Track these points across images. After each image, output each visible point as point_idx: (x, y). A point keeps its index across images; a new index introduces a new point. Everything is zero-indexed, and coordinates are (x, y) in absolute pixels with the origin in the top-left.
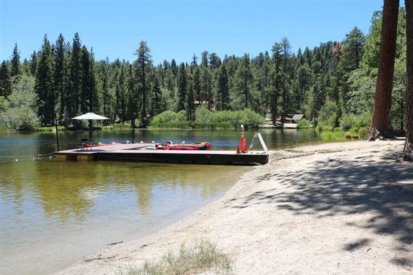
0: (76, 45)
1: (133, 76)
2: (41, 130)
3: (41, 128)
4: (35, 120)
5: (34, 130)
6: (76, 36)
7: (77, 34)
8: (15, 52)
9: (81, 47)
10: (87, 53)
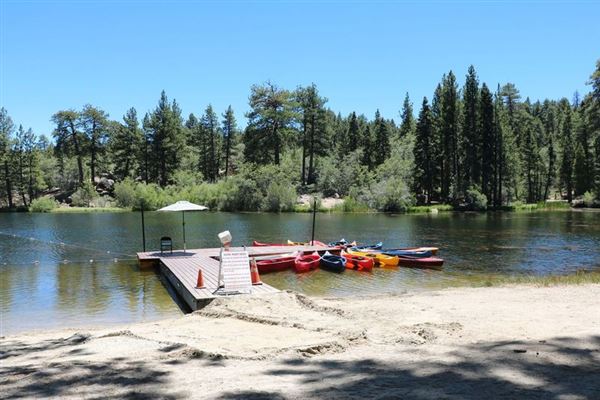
0: (471, 84)
1: (587, 120)
2: (414, 211)
3: (414, 208)
4: (405, 196)
5: (403, 211)
6: (471, 71)
7: (472, 67)
8: (406, 105)
9: (480, 87)
10: (488, 93)
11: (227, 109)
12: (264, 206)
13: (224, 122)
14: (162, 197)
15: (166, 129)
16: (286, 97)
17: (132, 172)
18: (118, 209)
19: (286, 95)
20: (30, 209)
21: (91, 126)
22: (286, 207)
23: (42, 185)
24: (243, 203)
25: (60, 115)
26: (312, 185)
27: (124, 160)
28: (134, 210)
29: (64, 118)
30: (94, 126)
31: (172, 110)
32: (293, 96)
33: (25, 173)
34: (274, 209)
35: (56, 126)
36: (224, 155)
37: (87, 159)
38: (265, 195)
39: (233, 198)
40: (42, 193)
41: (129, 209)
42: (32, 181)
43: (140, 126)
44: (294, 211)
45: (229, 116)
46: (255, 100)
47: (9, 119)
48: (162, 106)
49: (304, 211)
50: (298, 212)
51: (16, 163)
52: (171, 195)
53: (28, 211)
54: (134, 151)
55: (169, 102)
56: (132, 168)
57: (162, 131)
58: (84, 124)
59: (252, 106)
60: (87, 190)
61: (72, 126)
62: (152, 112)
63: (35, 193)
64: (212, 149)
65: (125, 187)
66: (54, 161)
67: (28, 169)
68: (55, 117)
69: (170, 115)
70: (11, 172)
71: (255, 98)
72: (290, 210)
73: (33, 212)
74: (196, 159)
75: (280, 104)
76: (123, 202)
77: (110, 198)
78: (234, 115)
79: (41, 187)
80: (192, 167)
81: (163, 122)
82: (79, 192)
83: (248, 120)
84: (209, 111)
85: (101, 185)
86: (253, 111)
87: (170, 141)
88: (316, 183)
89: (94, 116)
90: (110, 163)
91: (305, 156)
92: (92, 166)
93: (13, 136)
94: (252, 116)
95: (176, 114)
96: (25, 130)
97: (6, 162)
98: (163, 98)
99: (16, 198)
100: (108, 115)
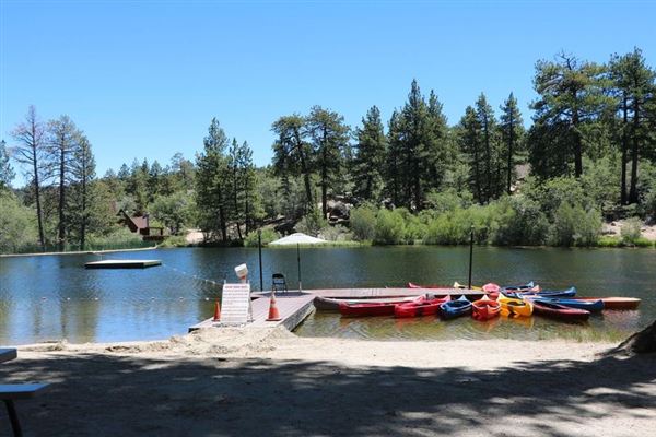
11: (507, 99)
12: (550, 238)
13: (503, 118)
14: (413, 227)
15: (419, 132)
16: (591, 74)
17: (377, 193)
18: (353, 242)
19: (590, 71)
20: (245, 243)
21: (320, 134)
22: (584, 239)
23: (260, 213)
24: (521, 234)
25: (282, 122)
26: (633, 206)
27: (365, 178)
28: (375, 244)
29: (287, 126)
30: (325, 134)
31: (428, 105)
32: (602, 71)
33: (241, 198)
34: (566, 242)
35: (278, 137)
36: (505, 165)
37: (316, 177)
38: (552, 222)
39: (506, 226)
40: (262, 222)
41: (367, 243)
42: (249, 208)
43: (386, 131)
44: (595, 244)
45: (510, 107)
46: (542, 82)
47: (221, 132)
48: (413, 101)
49: (611, 246)
50: (601, 246)
51: (230, 185)
52: (426, 223)
53: (242, 245)
54: (377, 165)
55: (424, 95)
56: (376, 187)
57: (414, 135)
58: (313, 131)
59: (539, 92)
60: (315, 219)
61: (297, 135)
62: (399, 111)
63: (253, 223)
64: (487, 157)
65: (365, 213)
66: (277, 182)
67: (244, 193)
68: (276, 125)
69: (424, 112)
70: (224, 196)
71: (541, 80)
72: (590, 244)
73: (249, 246)
74: (464, 170)
75: (581, 86)
76: (361, 233)
77: (345, 228)
78: (517, 106)
79: (258, 215)
80: (459, 184)
81: (416, 123)
82: (304, 220)
83: (534, 112)
84: (481, 103)
85: (336, 212)
86: (540, 98)
87: (425, 150)
88: (638, 202)
89: (324, 120)
90: (346, 182)
91: (625, 161)
92: (324, 186)
93: (226, 152)
94: (539, 106)
95: (434, 111)
96: (240, 144)
97: (218, 185)
98: (414, 91)
99: (231, 230)
100: (343, 119)
